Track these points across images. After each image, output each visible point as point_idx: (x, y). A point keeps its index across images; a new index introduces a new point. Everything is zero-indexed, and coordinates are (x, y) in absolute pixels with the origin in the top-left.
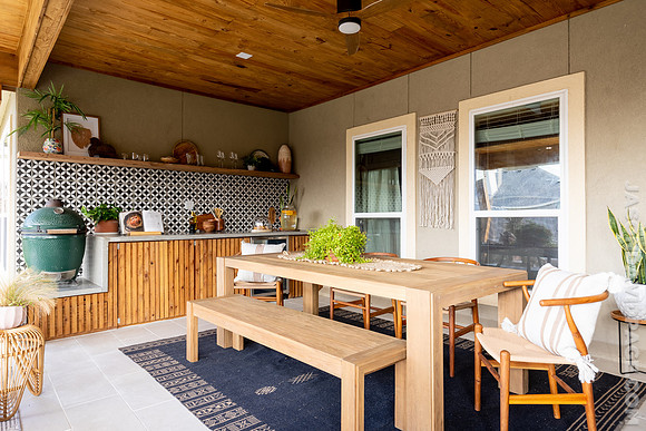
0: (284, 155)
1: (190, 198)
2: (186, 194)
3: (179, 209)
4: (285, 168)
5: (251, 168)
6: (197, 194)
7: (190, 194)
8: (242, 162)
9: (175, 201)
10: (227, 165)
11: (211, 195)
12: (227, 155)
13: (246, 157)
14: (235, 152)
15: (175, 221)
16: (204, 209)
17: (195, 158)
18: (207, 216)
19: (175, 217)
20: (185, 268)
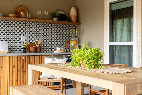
0: (73, 12)
1: (24, 35)
2: (22, 33)
3: (18, 41)
4: (73, 19)
5: (55, 19)
6: (27, 33)
7: (24, 33)
8: (51, 17)
9: (16, 37)
10: (43, 18)
11: (35, 33)
12: (43, 13)
13: (53, 14)
14: (47, 11)
15: (16, 47)
16: (31, 41)
17: (26, 14)
18: (32, 44)
19: (16, 45)
20: (18, 70)
